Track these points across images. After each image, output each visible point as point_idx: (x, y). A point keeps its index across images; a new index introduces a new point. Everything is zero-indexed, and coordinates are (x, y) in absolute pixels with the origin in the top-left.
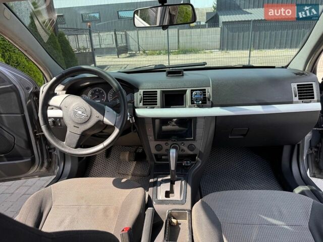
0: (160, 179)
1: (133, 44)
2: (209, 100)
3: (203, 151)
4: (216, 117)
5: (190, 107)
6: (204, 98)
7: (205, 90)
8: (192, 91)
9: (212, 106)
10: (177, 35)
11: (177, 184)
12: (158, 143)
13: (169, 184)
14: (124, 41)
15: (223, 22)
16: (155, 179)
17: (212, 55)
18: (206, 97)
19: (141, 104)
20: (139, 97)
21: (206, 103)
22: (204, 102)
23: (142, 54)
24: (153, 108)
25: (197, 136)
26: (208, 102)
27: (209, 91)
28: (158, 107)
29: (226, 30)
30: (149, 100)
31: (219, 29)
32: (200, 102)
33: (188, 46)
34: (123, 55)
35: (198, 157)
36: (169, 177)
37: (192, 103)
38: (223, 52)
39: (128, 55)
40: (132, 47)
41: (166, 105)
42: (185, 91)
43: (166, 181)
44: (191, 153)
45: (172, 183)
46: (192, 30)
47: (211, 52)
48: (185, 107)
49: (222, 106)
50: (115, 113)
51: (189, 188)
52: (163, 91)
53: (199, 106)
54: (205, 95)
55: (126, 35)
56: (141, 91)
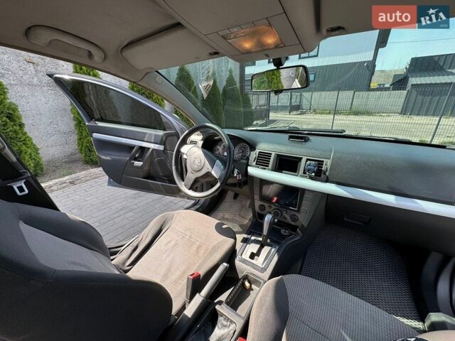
0: (253, 238)
1: (305, 104)
2: (325, 174)
3: (305, 226)
4: (328, 194)
5: (301, 176)
6: (318, 170)
7: (323, 161)
8: (308, 160)
9: (327, 181)
10: (351, 97)
11: (266, 249)
12: (262, 203)
13: (258, 246)
14: (298, 101)
15: (412, 85)
16: (249, 236)
17: (390, 119)
18: (321, 170)
19: (255, 163)
20: (254, 156)
21: (320, 176)
22: (318, 174)
23: (312, 113)
24: (265, 169)
25: (303, 208)
26: (323, 176)
27: (327, 164)
28: (269, 170)
29: (414, 93)
30: (263, 160)
31: (405, 92)
32: (313, 174)
33: (361, 108)
34: (295, 112)
35: (300, 230)
36: (260, 239)
37: (304, 173)
38: (405, 116)
39: (299, 112)
40: (304, 107)
41: (278, 169)
42: (301, 159)
43: (256, 242)
44: (293, 223)
45: (262, 247)
46: (371, 92)
47: (389, 116)
48: (297, 176)
49: (338, 183)
50: (222, 167)
51: (276, 259)
52: (278, 155)
53: (311, 178)
54: (322, 167)
55: (301, 95)
56: (257, 151)
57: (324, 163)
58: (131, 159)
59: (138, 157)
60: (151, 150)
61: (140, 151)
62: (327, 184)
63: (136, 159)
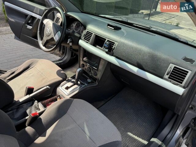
0: (73, 80)
2: (113, 51)
8: (108, 41)
9: (113, 55)
12: (83, 63)
13: (73, 84)
16: (71, 79)
18: (112, 48)
20: (84, 34)
22: (110, 50)
24: (87, 42)
25: (99, 69)
26: (111, 52)
27: (116, 45)
30: (87, 37)
32: (107, 50)
35: (97, 81)
42: (105, 40)
52: (96, 35)
54: (113, 46)
56: (87, 30)
57: (114, 44)
58: (25, 23)
59: (30, 23)
60: (37, 19)
61: (31, 19)
62: (112, 57)
63: (29, 24)
